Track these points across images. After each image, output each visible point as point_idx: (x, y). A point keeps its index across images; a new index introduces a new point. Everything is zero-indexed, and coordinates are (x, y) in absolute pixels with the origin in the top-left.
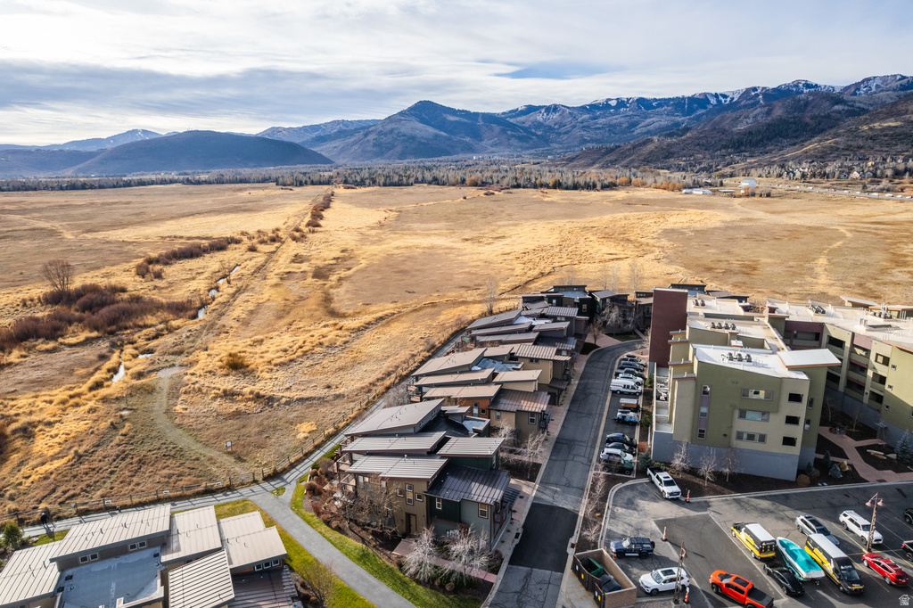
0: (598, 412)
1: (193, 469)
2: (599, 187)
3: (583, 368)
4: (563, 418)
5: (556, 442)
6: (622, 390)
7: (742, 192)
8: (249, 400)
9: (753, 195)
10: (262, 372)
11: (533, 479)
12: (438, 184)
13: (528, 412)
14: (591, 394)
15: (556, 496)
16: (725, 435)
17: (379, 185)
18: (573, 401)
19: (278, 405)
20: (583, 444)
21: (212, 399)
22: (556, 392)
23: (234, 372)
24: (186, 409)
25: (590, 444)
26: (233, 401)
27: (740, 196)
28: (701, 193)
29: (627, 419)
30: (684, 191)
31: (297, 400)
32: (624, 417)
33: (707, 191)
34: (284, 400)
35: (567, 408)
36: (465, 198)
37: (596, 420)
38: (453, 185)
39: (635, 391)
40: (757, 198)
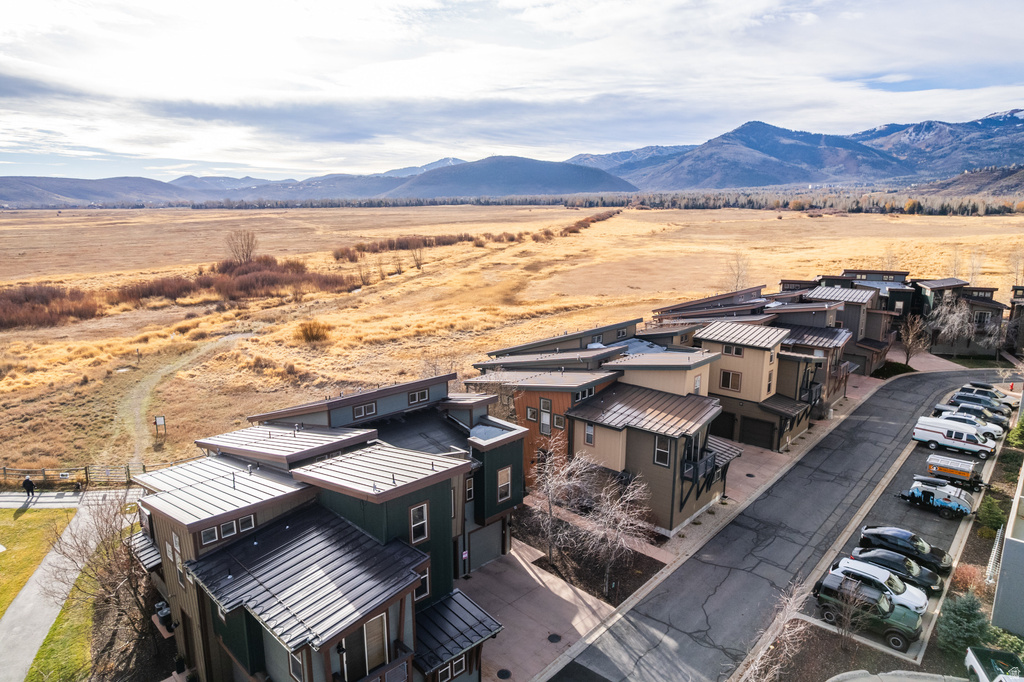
0: (869, 476)
2: (981, 210)
3: (866, 397)
4: (778, 476)
5: (733, 522)
6: (942, 441)
10: (337, 347)
11: (614, 598)
12: (753, 208)
13: (654, 434)
14: (863, 440)
15: (650, 658)
17: (680, 208)
18: (818, 448)
19: (307, 386)
20: (798, 538)
21: (239, 368)
22: (776, 420)
24: (194, 376)
25: (815, 541)
29: (938, 501)
31: (338, 382)
32: (928, 495)
35: (797, 458)
36: (780, 218)
37: (856, 492)
38: (772, 209)
39: (976, 448)
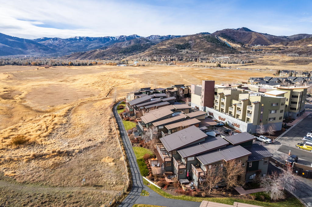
1: (77, 202)
7: (136, 65)
8: (55, 156)
9: (140, 66)
10: (41, 142)
16: (267, 120)
21: (27, 162)
23: (22, 146)
24: (15, 172)
26: (44, 159)
27: (136, 66)
28: (123, 66)
29: (220, 125)
30: (117, 65)
31: (84, 149)
33: (125, 65)
34: (77, 151)
40: (141, 67)
